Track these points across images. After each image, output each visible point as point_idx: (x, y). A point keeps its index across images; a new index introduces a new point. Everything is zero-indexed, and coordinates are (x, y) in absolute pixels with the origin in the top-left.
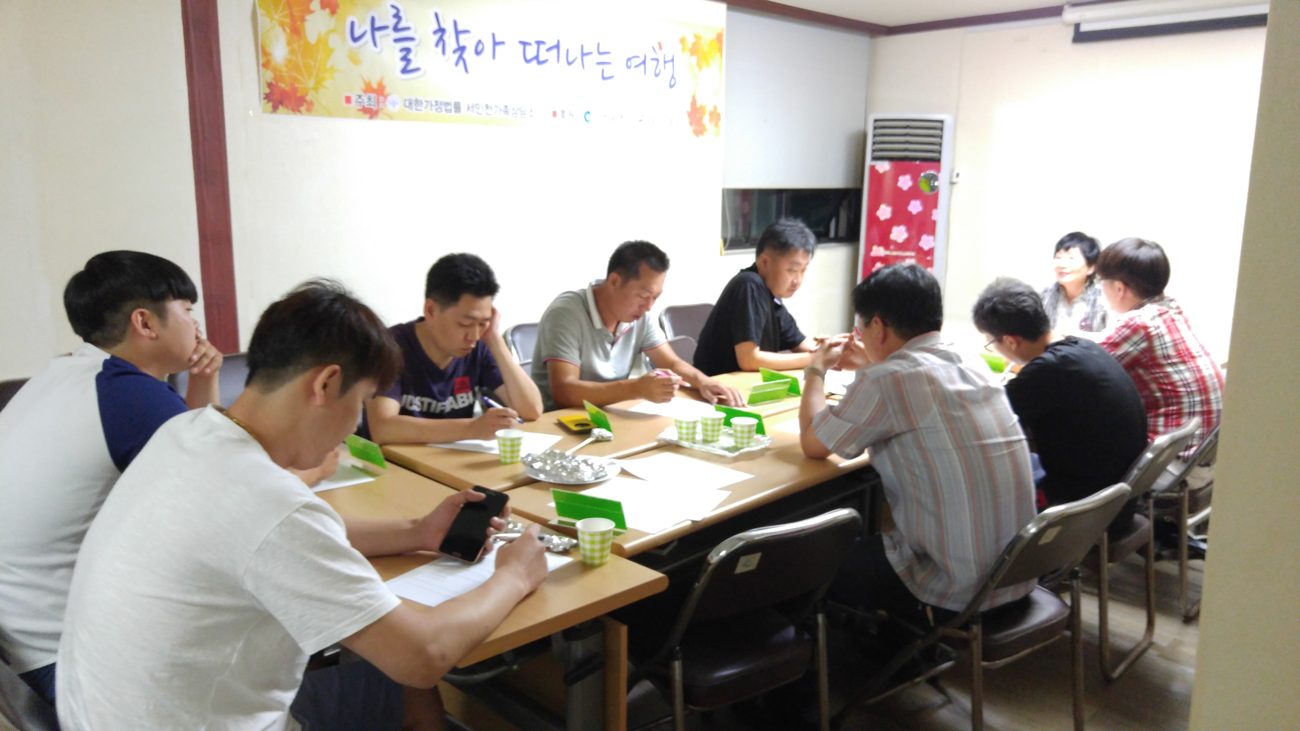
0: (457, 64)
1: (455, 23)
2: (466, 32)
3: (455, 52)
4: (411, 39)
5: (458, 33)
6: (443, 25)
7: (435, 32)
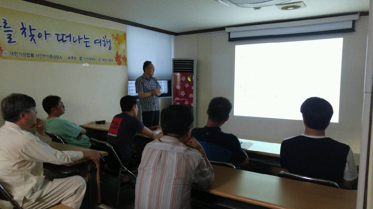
0: (31, 41)
1: (30, 26)
2: (35, 29)
3: (30, 36)
4: (12, 31)
5: (31, 30)
6: (25, 27)
7: (21, 29)
